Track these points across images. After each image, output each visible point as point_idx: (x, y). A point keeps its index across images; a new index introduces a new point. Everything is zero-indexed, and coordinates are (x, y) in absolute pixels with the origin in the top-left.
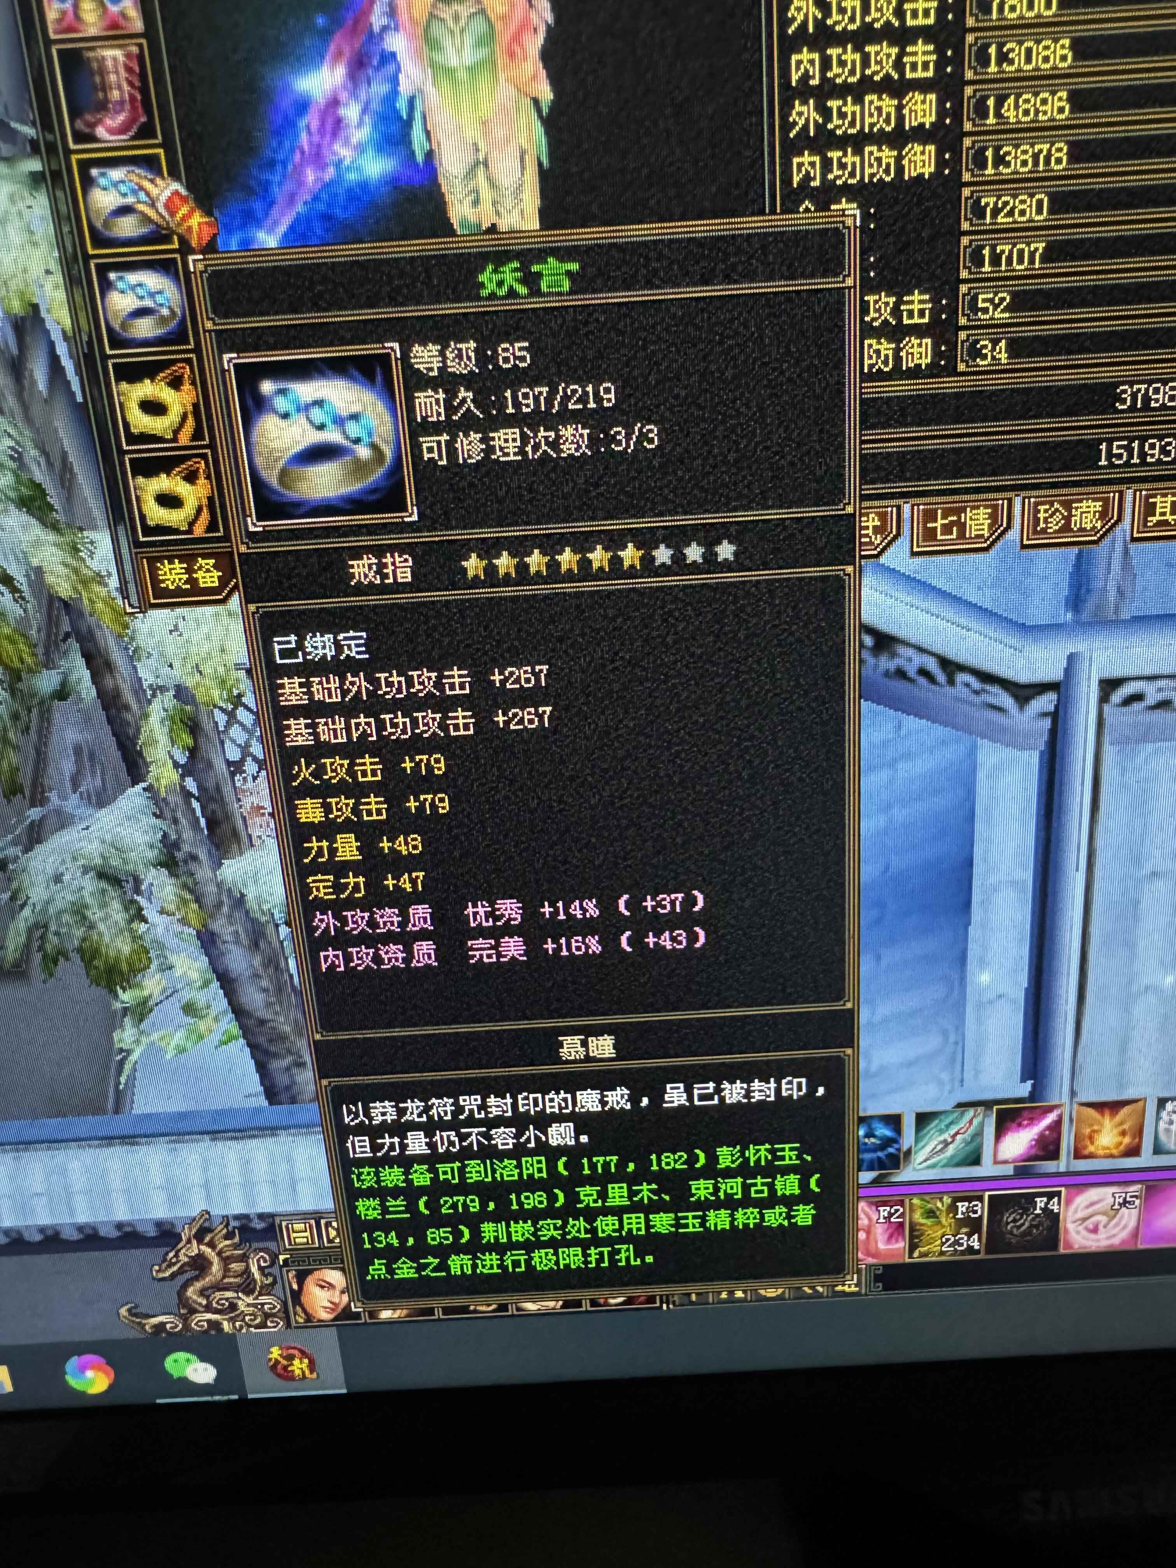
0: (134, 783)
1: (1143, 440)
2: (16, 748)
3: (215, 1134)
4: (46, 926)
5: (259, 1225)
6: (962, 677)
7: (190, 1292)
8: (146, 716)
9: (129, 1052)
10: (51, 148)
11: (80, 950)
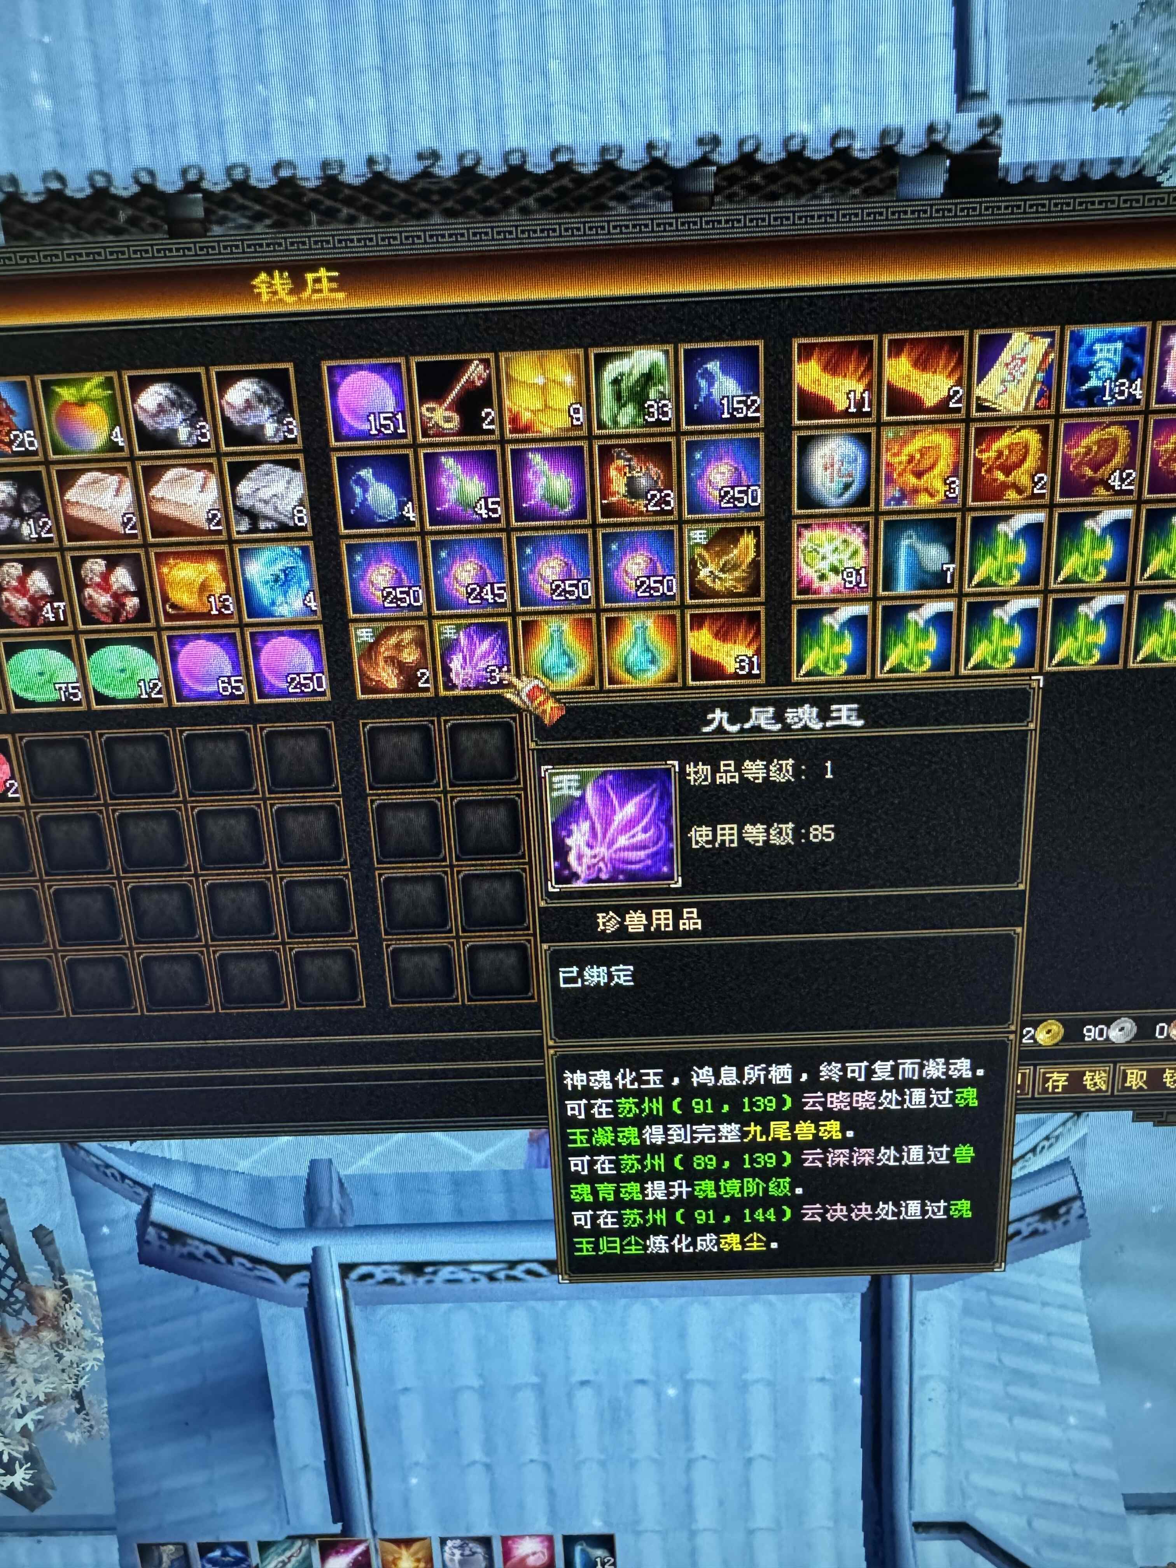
6: (239, 1260)
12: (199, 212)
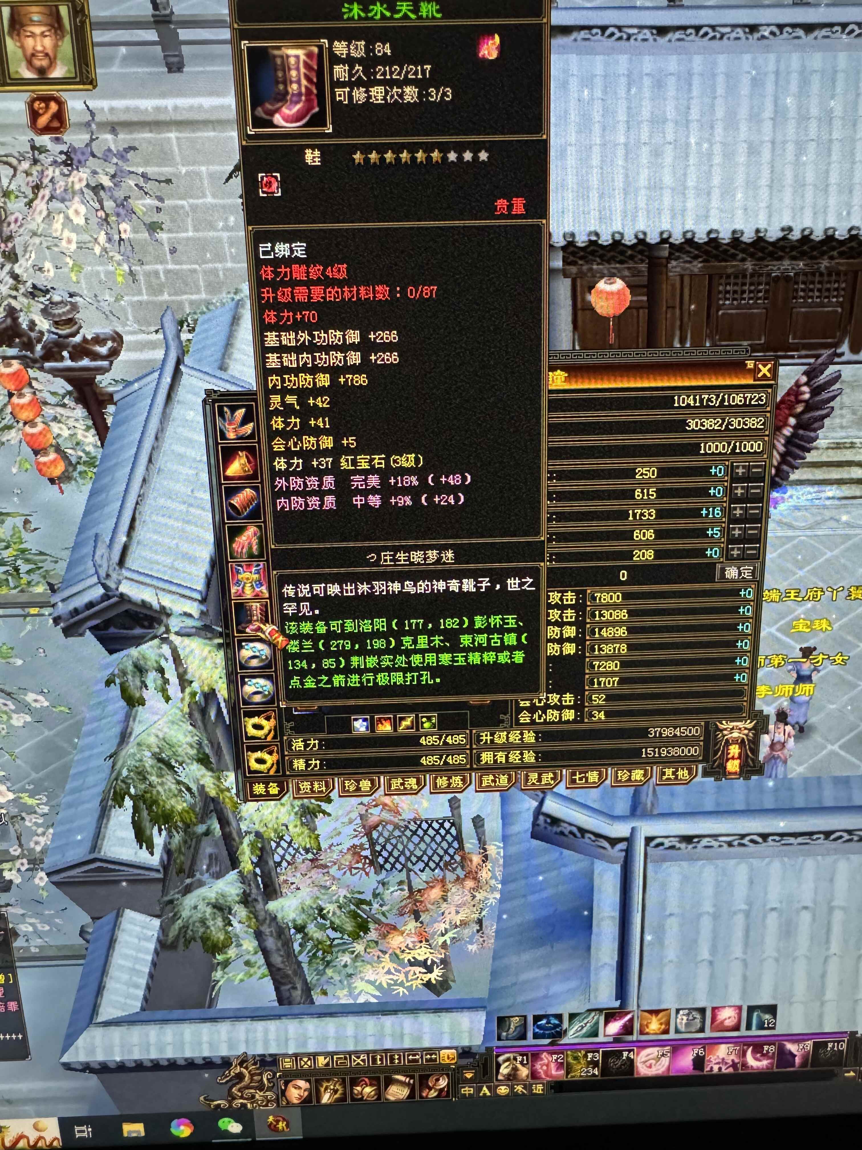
0: (233, 869)
1: (659, 748)
2: (184, 854)
3: (253, 1018)
4: (188, 927)
5: (269, 1059)
6: (588, 835)
7: (234, 1090)
8: (242, 843)
9: (218, 981)
10: (227, 635)
11: (201, 938)
12: (666, 254)
